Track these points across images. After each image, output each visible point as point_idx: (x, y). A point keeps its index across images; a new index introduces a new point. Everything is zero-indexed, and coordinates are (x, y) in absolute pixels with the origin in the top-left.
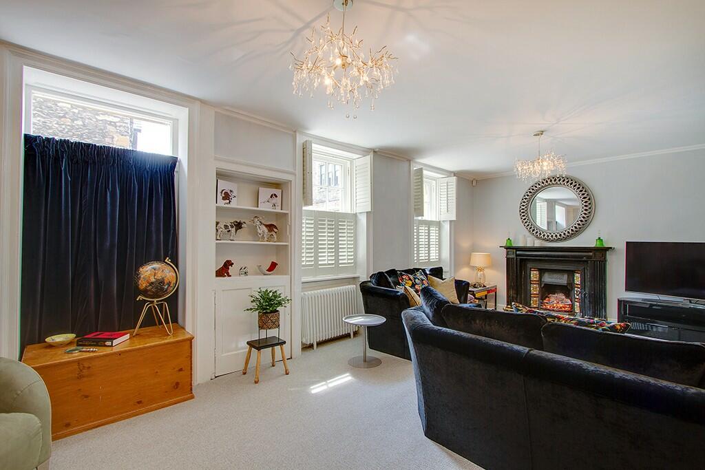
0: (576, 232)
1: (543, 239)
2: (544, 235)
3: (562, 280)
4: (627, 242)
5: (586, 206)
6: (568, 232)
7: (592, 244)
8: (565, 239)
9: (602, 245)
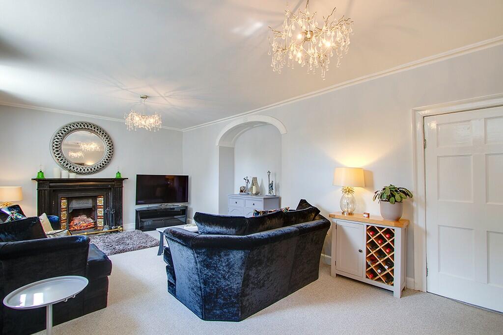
0: (103, 167)
1: (77, 173)
2: (77, 169)
3: (88, 204)
4: (137, 175)
5: (110, 149)
6: (98, 168)
7: (114, 176)
8: (94, 172)
9: (120, 176)
